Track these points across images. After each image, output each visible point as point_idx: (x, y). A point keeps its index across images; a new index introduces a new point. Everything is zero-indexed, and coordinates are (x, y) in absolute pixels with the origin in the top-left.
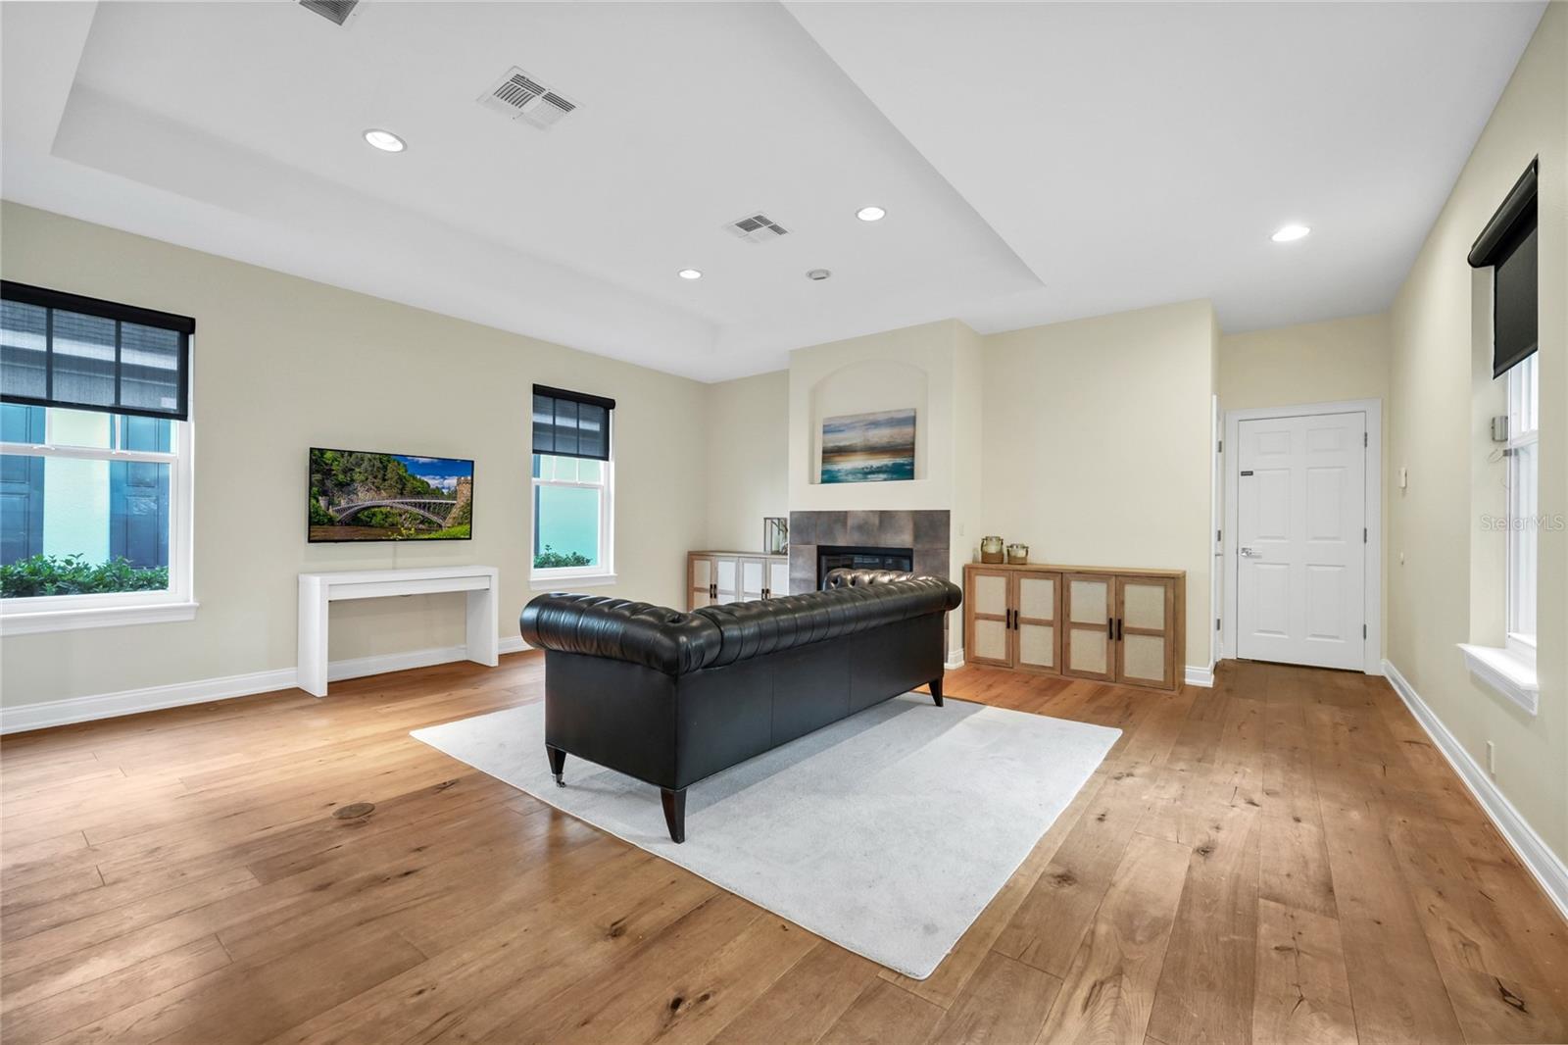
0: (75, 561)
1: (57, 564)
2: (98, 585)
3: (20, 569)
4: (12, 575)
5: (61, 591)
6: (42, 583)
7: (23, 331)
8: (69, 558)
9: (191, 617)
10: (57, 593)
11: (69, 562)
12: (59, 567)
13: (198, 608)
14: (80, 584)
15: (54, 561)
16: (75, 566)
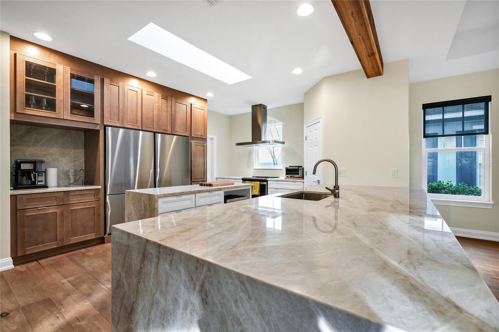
0: (450, 183)
1: (444, 184)
2: (457, 192)
3: (435, 185)
4: (433, 186)
5: (446, 193)
6: (441, 189)
7: (432, 114)
8: (448, 182)
9: (491, 208)
10: (445, 193)
11: (448, 184)
12: (445, 185)
13: (494, 205)
14: (451, 191)
15: (443, 183)
16: (449, 185)
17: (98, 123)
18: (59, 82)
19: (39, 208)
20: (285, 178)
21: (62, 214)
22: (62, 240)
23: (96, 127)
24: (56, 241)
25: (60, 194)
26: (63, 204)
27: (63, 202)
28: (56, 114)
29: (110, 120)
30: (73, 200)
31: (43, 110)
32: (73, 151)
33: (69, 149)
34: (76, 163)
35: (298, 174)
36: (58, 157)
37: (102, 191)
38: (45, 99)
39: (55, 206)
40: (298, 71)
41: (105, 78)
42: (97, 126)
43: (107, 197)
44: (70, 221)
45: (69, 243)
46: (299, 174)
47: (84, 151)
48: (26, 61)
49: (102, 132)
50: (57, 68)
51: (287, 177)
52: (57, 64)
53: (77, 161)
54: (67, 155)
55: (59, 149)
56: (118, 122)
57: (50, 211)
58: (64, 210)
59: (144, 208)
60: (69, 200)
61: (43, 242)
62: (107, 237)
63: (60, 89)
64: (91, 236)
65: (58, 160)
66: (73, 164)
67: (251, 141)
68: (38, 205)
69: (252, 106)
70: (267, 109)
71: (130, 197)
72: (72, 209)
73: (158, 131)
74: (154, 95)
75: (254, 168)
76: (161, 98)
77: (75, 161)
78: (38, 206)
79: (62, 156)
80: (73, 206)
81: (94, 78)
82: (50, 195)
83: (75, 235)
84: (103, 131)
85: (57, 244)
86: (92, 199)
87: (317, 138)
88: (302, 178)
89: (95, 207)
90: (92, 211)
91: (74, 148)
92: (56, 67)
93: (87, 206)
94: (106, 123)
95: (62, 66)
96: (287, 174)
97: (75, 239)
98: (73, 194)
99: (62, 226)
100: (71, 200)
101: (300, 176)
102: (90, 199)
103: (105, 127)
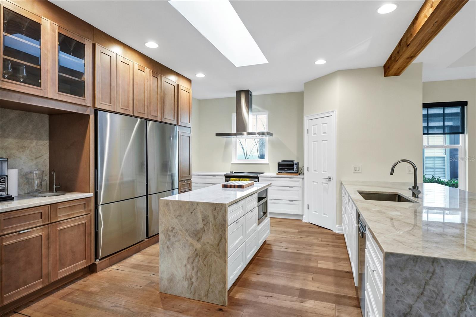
17: (89, 105)
18: (45, 43)
19: (20, 232)
20: (277, 174)
21: (48, 238)
22: (49, 275)
23: (86, 111)
24: (42, 279)
25: (46, 208)
26: (49, 222)
27: (49, 221)
28: (42, 91)
29: (102, 102)
30: (61, 216)
31: (20, 82)
32: (35, 143)
33: (29, 141)
34: (38, 160)
35: (293, 169)
36: (14, 151)
37: (93, 200)
38: (24, 66)
39: (39, 226)
40: (321, 62)
41: (97, 44)
42: (87, 109)
43: (100, 208)
44: (58, 246)
45: (56, 279)
46: (295, 169)
47: (48, 143)
48: (4, 7)
49: (92, 118)
50: (42, 23)
51: (279, 173)
52: (42, 17)
53: (39, 157)
54: (26, 149)
55: (17, 140)
56: (110, 105)
57: (34, 235)
58: (50, 231)
59: (201, 221)
60: (56, 216)
61: (25, 283)
62: (99, 264)
63: (46, 54)
64: (81, 265)
65: (14, 156)
66: (35, 162)
67: (236, 132)
68: (19, 227)
69: (236, 91)
70: (253, 95)
71: (171, 208)
72: (60, 228)
73: (150, 118)
74: (145, 71)
75: (232, 162)
76: (151, 75)
77: (37, 158)
78: (19, 230)
79: (20, 150)
80: (61, 225)
81: (85, 42)
82: (33, 211)
83: (63, 266)
84: (94, 116)
85: (43, 282)
86: (83, 212)
87: (327, 132)
88: (297, 174)
89: (85, 223)
90: (82, 229)
91: (35, 140)
92: (41, 21)
93: (77, 223)
94: (97, 106)
95: (49, 20)
96: (279, 169)
97: (64, 272)
98: (61, 207)
99: (48, 255)
100: (59, 216)
101: (295, 172)
102: (80, 212)
103: (96, 111)
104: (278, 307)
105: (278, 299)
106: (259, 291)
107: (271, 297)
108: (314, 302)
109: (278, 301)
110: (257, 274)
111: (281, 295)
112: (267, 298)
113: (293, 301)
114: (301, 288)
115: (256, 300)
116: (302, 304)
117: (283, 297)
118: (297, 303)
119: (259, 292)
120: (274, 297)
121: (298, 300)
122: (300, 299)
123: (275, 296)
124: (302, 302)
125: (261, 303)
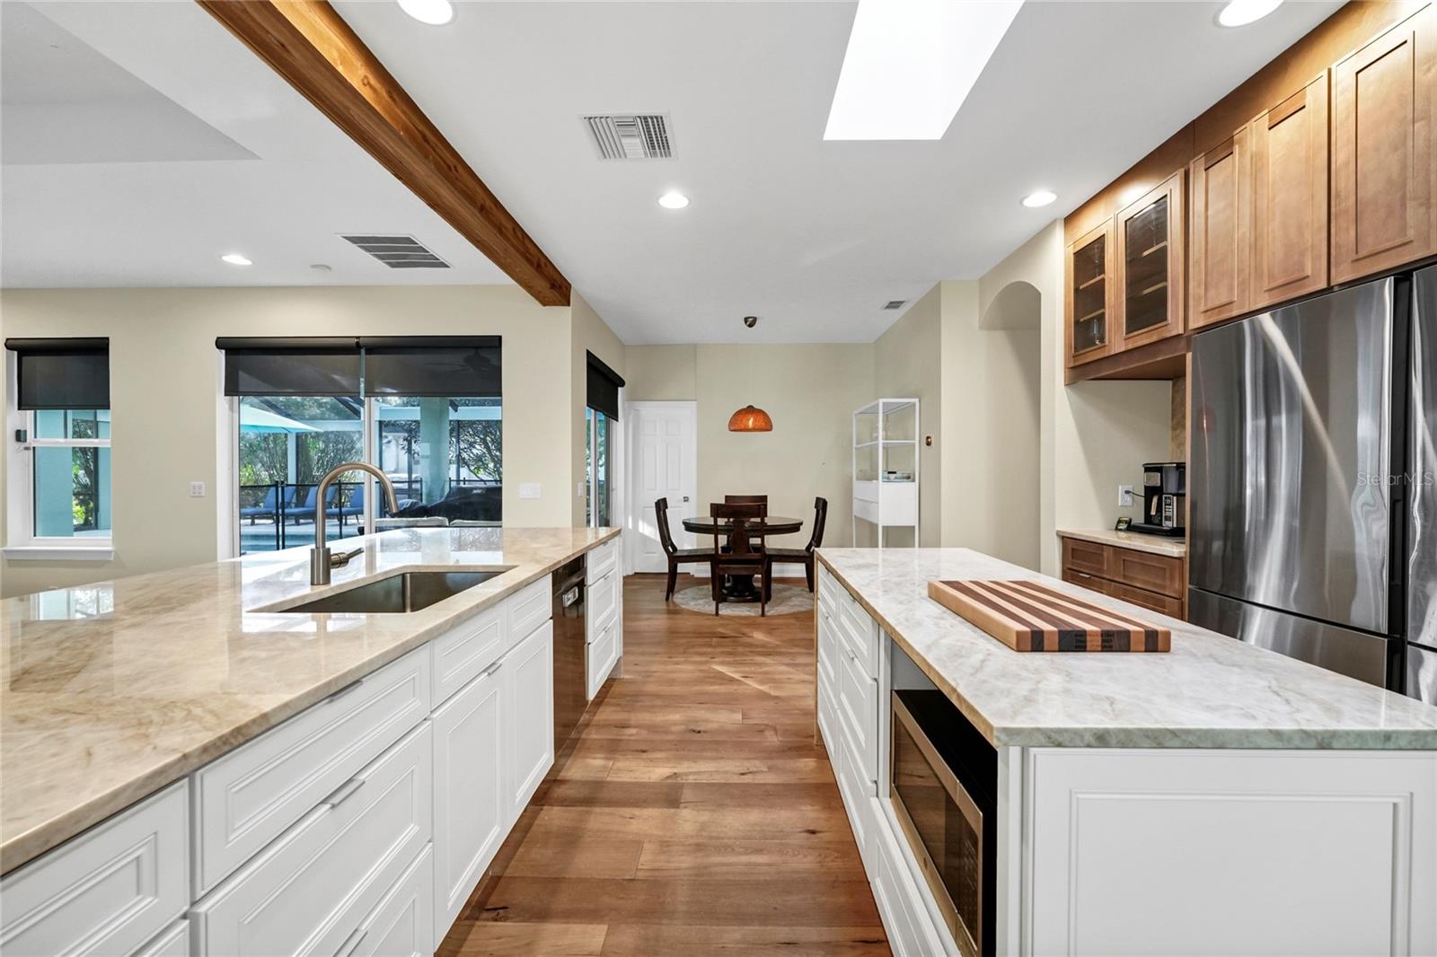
95: (1114, 215)
104: (722, 758)
105: (726, 772)
106: (774, 782)
107: (743, 774)
108: (650, 778)
109: (728, 769)
110: (813, 832)
111: (723, 781)
112: (751, 770)
113: (695, 773)
114: (678, 807)
115: (770, 763)
116: (676, 771)
117: (718, 779)
118: (686, 770)
119: (771, 778)
120: (736, 774)
121: (685, 777)
122: (679, 780)
123: (735, 777)
124: (675, 774)
125: (754, 759)
